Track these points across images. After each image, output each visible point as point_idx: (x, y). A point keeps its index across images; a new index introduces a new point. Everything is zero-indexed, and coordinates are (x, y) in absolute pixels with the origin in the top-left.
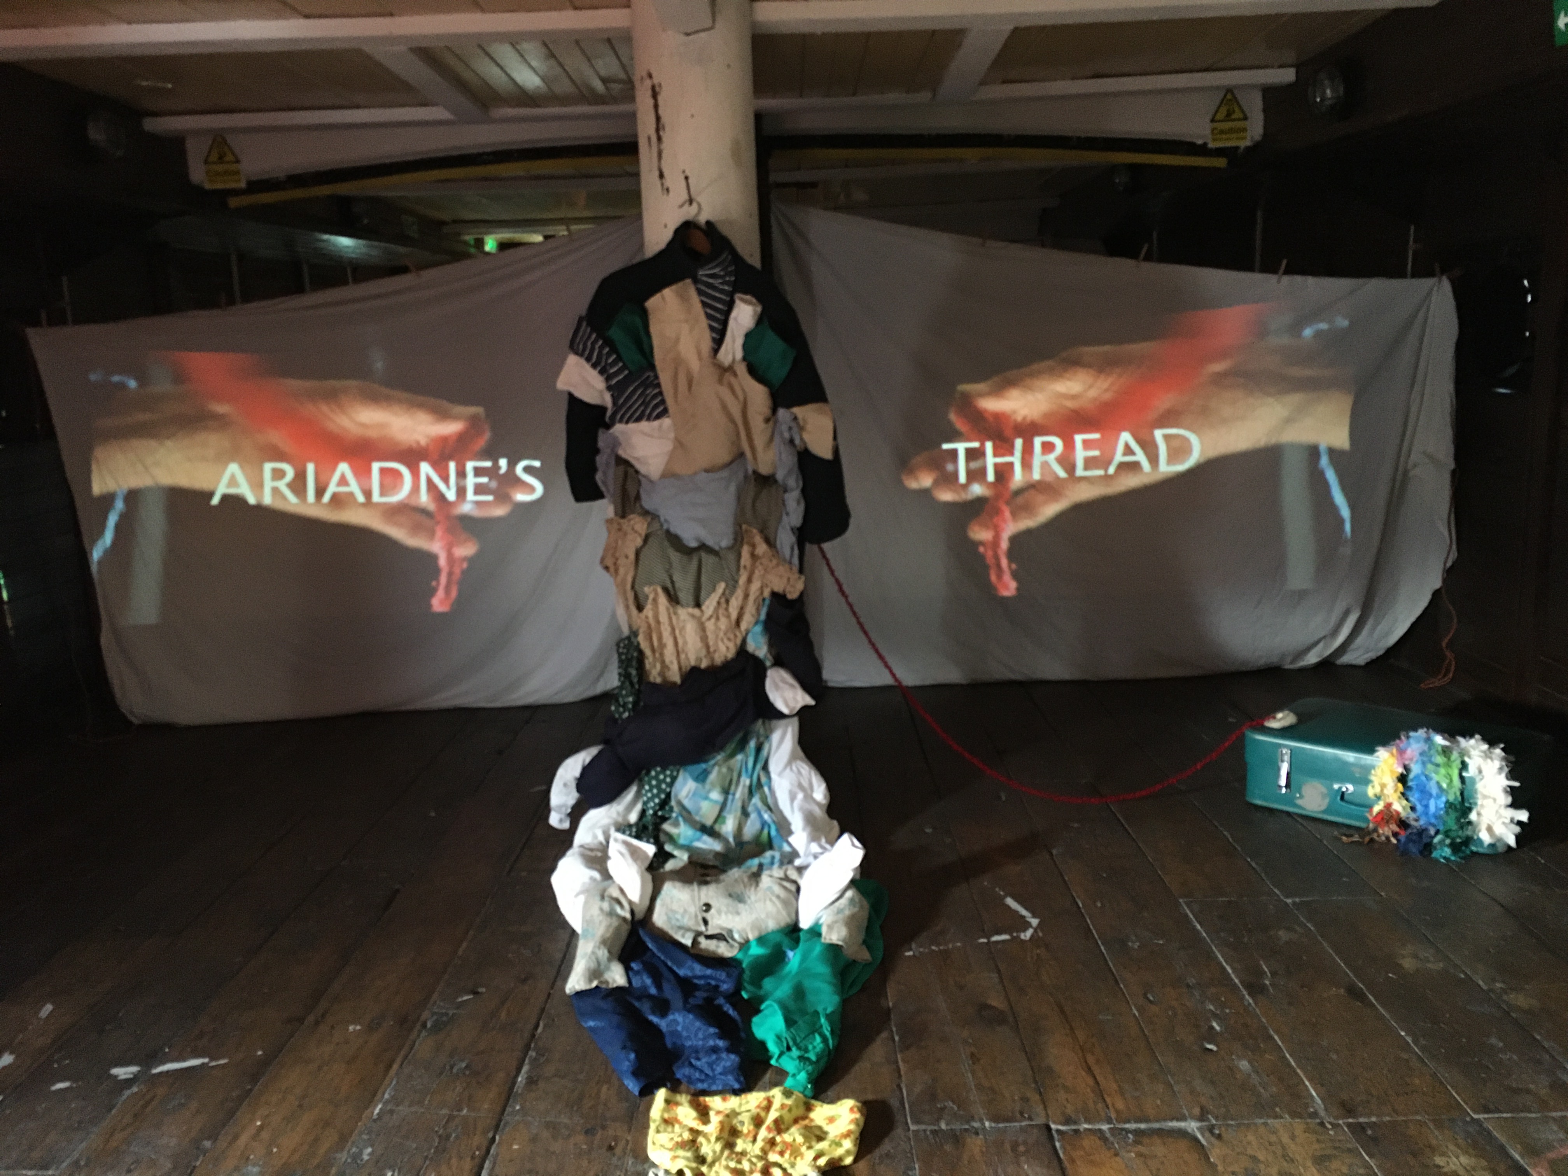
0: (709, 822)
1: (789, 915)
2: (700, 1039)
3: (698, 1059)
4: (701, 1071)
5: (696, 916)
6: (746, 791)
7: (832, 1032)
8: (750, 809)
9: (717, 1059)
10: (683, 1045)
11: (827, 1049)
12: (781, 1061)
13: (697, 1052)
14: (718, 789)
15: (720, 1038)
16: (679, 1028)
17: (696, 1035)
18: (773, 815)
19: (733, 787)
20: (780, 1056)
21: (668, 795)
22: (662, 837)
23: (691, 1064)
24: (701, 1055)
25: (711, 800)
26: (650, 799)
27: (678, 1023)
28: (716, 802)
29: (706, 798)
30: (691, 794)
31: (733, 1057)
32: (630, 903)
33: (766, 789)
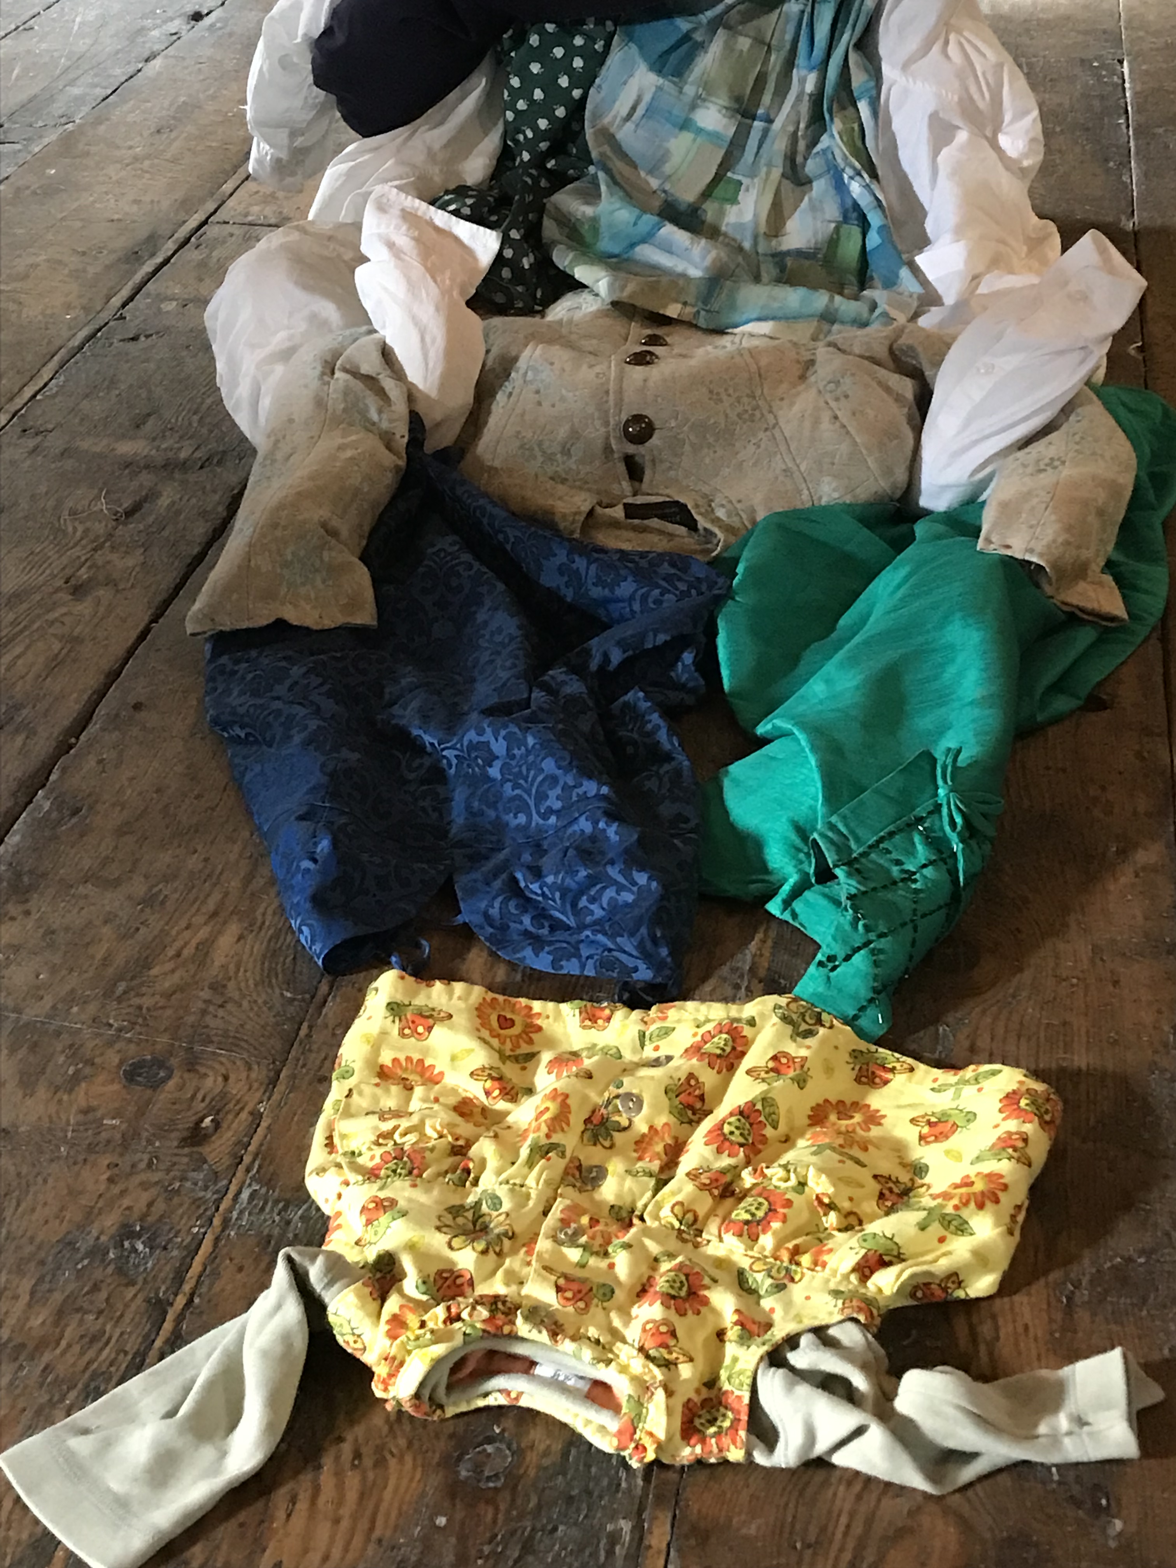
0: (687, 195)
1: (888, 471)
2: (550, 811)
3: (537, 873)
4: (541, 915)
5: (608, 449)
6: (805, 108)
7: (970, 833)
8: (811, 167)
9: (592, 880)
10: (500, 827)
11: (948, 887)
12: (798, 905)
13: (539, 849)
14: (723, 100)
15: (611, 816)
16: (494, 772)
17: (541, 797)
18: (874, 186)
19: (767, 98)
20: (797, 893)
21: (578, 108)
22: (550, 230)
23: (514, 890)
24: (546, 863)
25: (700, 131)
26: (525, 118)
27: (491, 758)
28: (714, 136)
29: (686, 125)
30: (640, 111)
31: (642, 878)
32: (411, 395)
33: (863, 107)
